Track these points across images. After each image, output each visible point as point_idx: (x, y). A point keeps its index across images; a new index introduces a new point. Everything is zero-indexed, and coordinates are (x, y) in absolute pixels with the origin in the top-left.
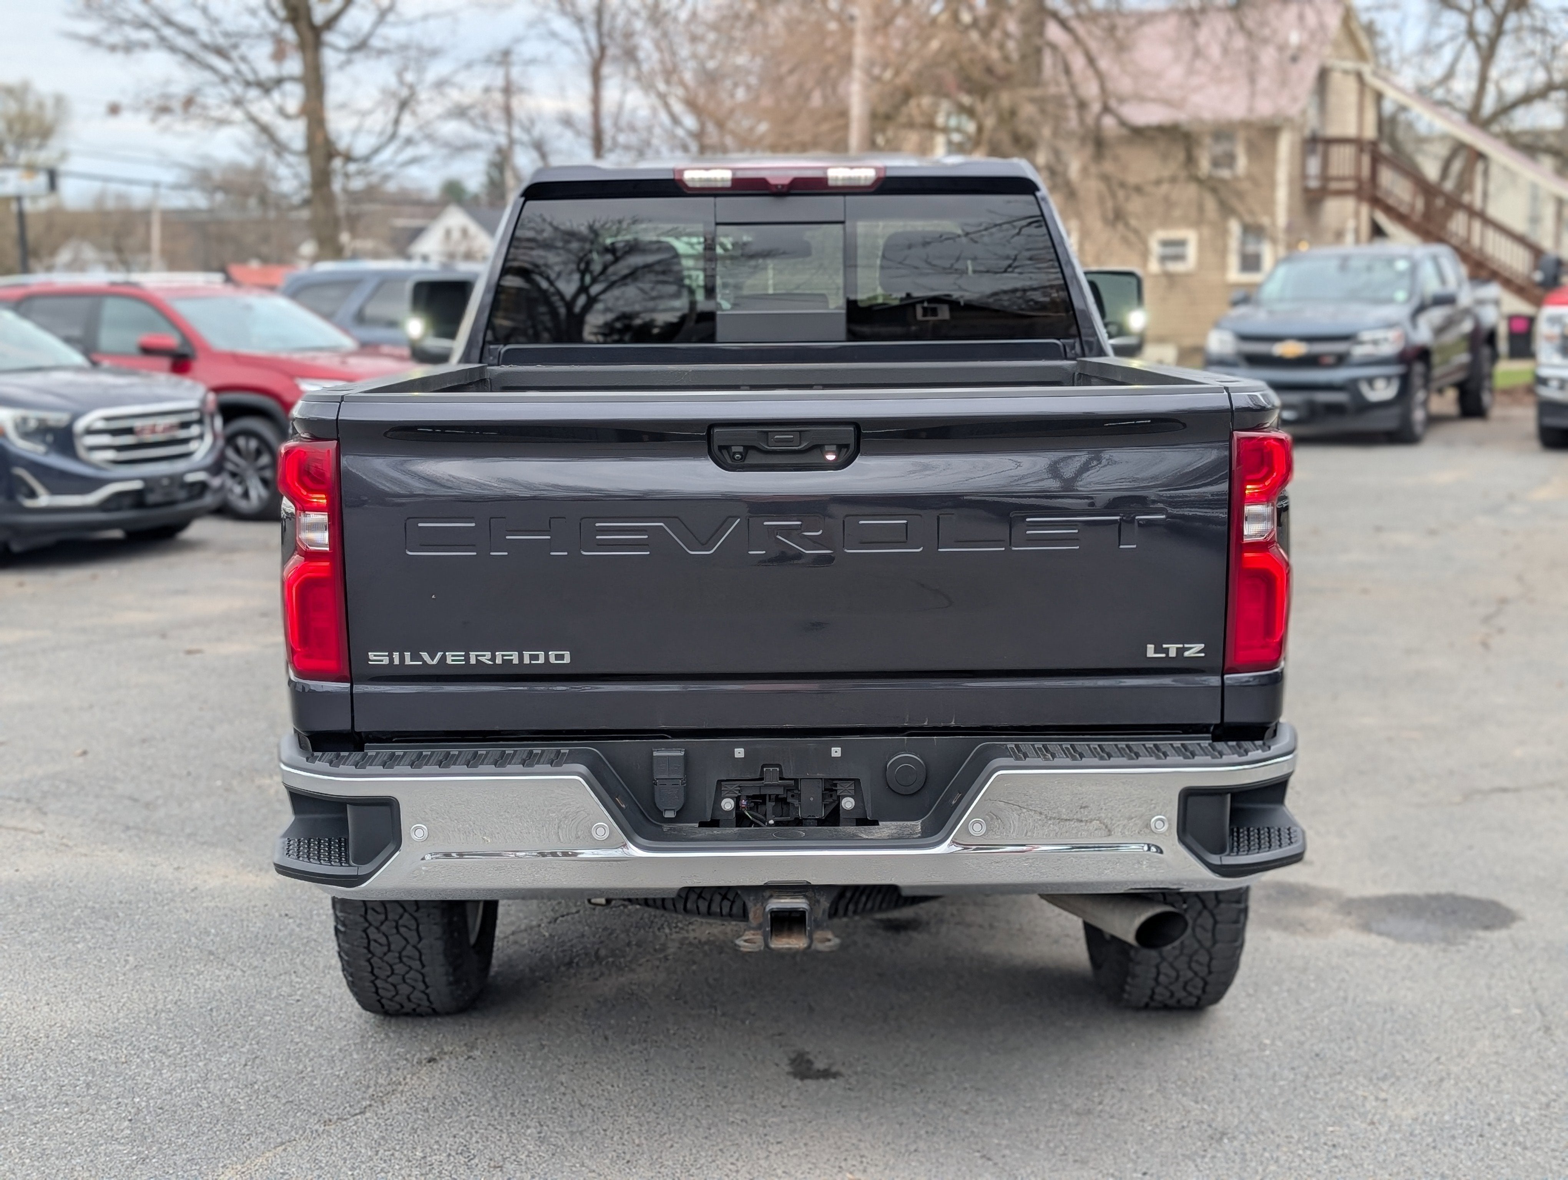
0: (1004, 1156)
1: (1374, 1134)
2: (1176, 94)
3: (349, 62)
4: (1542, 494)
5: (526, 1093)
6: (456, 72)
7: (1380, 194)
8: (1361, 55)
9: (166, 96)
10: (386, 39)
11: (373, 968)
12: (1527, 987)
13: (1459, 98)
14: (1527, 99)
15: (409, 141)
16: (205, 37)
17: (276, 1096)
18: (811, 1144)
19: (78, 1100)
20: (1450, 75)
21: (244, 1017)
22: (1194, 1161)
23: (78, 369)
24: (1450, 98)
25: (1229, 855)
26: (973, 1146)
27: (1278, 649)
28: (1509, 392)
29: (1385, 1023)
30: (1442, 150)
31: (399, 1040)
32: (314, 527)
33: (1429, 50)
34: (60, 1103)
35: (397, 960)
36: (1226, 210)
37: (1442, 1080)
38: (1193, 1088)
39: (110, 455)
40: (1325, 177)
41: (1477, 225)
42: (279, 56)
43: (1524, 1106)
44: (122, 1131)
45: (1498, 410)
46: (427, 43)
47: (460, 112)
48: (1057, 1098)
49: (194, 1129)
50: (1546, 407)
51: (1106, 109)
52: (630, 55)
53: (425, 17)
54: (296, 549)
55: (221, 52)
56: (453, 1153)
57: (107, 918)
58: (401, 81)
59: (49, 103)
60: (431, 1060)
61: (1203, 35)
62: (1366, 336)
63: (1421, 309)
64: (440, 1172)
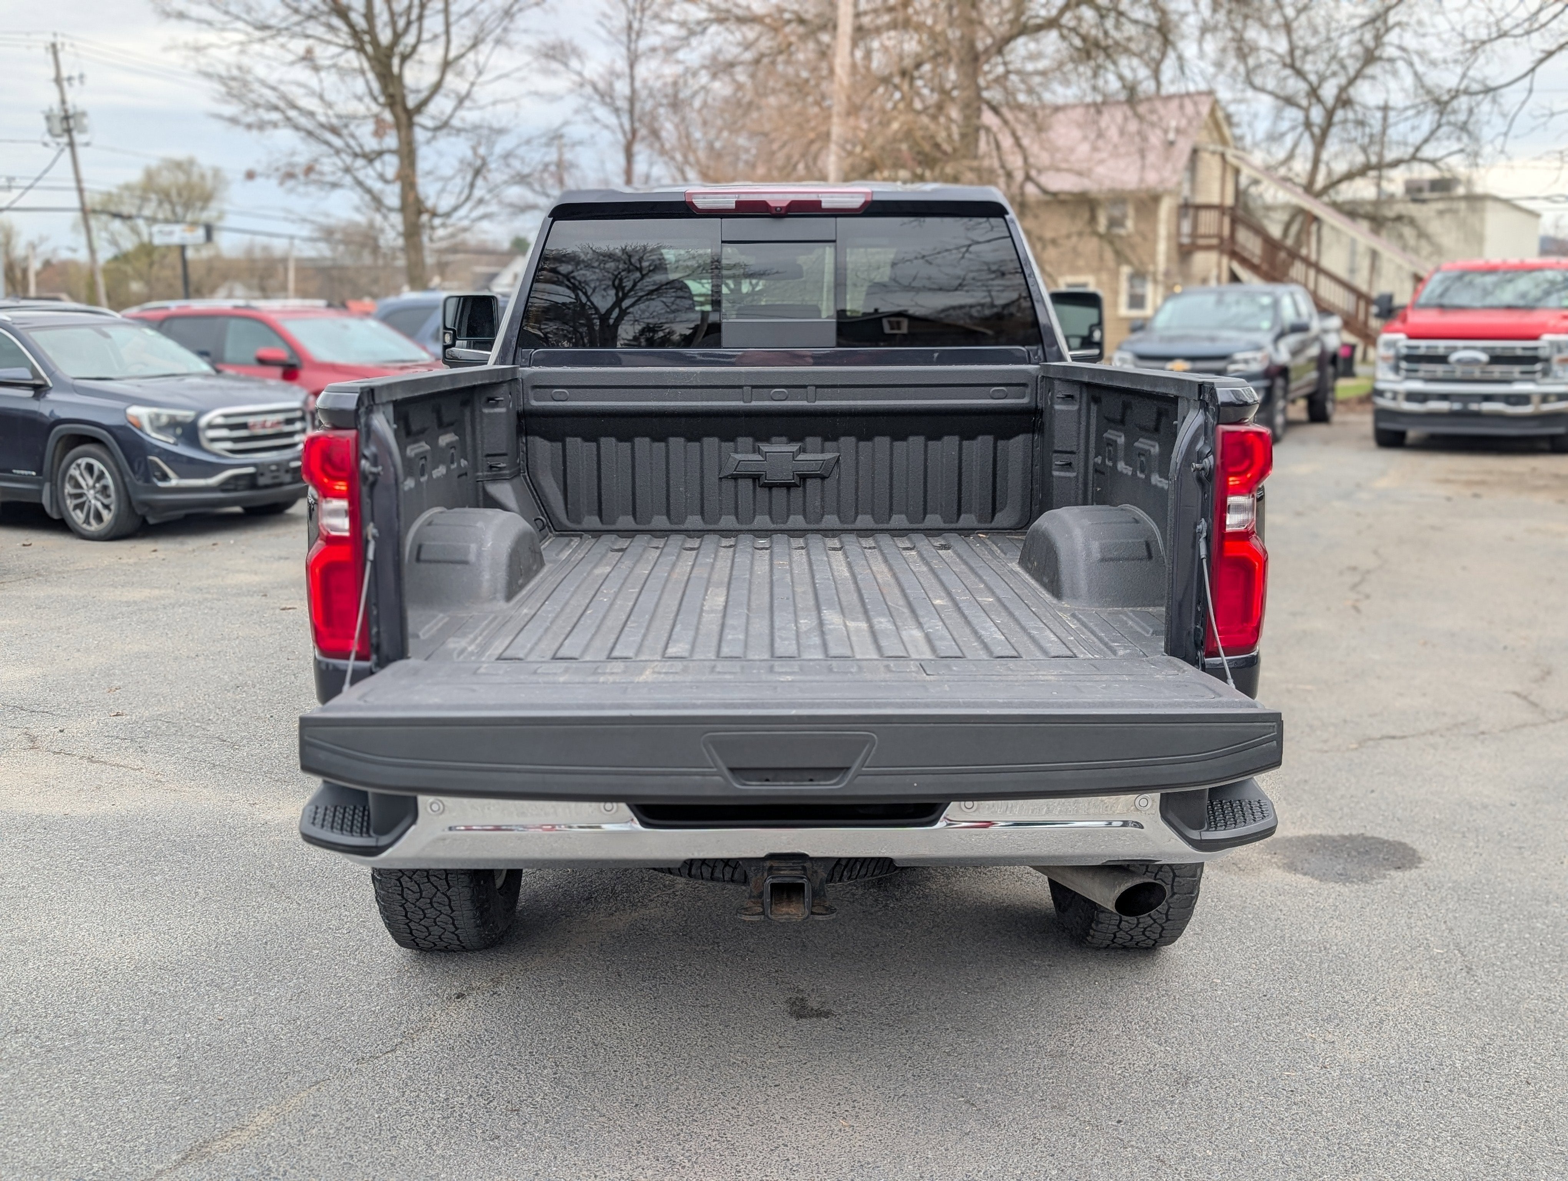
0: (986, 1102)
1: (1328, 1079)
2: (1084, 166)
3: (434, 138)
4: (1382, 483)
5: (544, 1031)
6: (519, 146)
7: (1238, 249)
8: (1224, 141)
9: (292, 165)
10: (463, 120)
11: (406, 913)
12: (1444, 927)
13: (1298, 175)
14: (1349, 176)
15: (481, 201)
16: (322, 119)
17: (315, 1033)
18: (807, 1087)
19: (134, 1036)
20: (1291, 156)
21: (294, 950)
22: (1164, 1107)
23: (206, 376)
24: (1291, 175)
25: (1207, 830)
26: (957, 1091)
27: (1255, 633)
28: (1345, 402)
29: (1321, 963)
30: (1284, 217)
31: (433, 975)
32: (335, 513)
33: (1274, 137)
34: (116, 1039)
35: (429, 906)
36: (1121, 257)
37: (1381, 1021)
38: (1155, 1030)
39: (229, 445)
40: (1194, 235)
41: (1312, 273)
42: (379, 133)
43: (1461, 1049)
44: (170, 1068)
45: (1338, 416)
46: (496, 125)
47: (522, 179)
48: (1032, 1040)
49: (237, 1066)
50: (1381, 414)
51: (1028, 178)
52: (655, 133)
53: (494, 103)
54: (319, 534)
55: (334, 131)
56: (474, 1095)
57: (185, 852)
58: (475, 153)
59: (209, 174)
60: (460, 996)
61: (1105, 120)
62: (1239, 356)
63: (1281, 335)
64: (461, 1116)
